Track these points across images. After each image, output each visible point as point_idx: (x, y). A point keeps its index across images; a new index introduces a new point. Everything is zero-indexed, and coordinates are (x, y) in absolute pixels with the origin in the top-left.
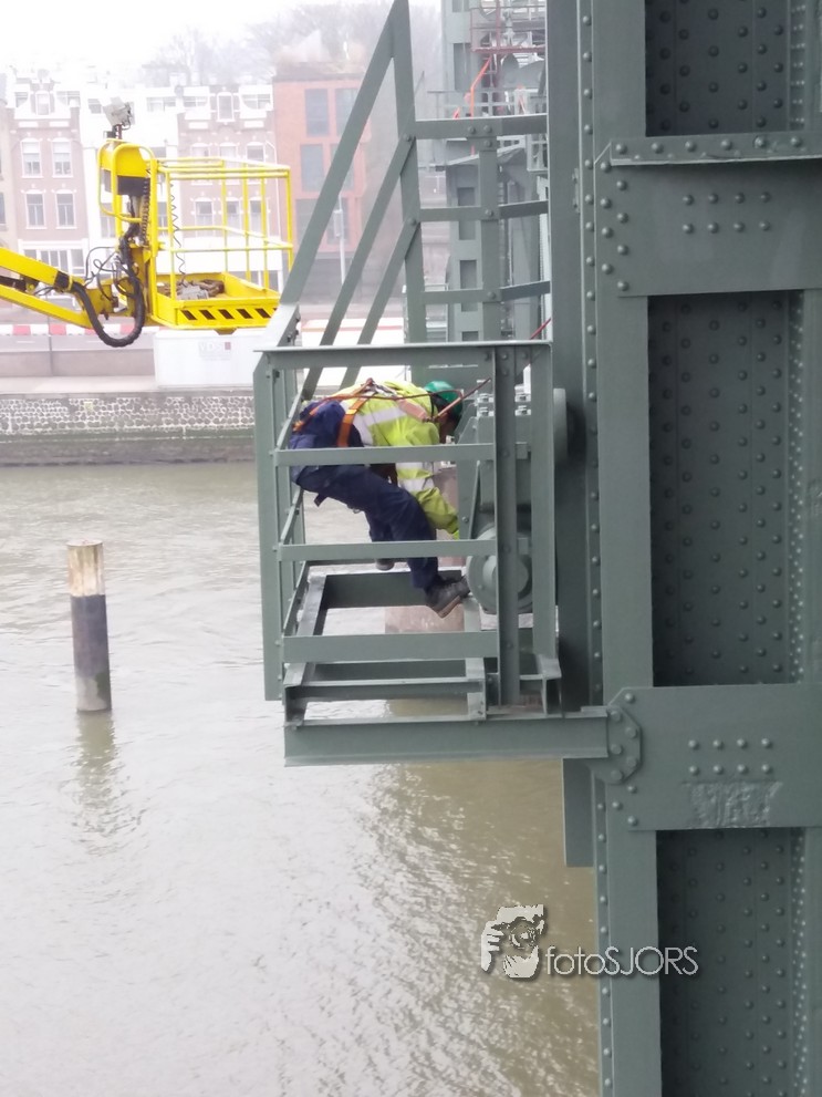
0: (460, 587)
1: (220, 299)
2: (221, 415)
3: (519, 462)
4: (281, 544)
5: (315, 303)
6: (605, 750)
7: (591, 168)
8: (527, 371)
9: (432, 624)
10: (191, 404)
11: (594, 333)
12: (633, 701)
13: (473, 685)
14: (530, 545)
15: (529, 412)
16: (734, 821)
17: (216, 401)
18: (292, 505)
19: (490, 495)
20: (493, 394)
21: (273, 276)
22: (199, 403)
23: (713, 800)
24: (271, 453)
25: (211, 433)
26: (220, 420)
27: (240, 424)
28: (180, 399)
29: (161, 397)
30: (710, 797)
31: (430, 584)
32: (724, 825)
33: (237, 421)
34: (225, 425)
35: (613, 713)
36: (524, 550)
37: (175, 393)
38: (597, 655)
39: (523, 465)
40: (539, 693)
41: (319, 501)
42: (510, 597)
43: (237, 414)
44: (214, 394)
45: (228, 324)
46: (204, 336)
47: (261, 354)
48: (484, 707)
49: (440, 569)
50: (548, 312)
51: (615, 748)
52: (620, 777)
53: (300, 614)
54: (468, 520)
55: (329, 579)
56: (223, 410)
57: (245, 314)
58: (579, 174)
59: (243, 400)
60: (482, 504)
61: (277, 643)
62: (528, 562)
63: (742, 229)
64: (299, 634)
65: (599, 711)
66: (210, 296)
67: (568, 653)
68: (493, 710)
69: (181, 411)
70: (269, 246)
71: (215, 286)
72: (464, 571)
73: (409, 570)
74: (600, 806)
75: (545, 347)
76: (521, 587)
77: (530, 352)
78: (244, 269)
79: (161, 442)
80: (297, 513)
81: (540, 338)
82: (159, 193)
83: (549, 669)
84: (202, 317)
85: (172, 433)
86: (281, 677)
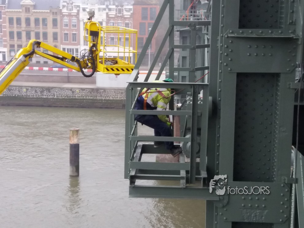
0: (180, 150)
2: (114, 96)
3: (198, 116)
4: (131, 136)
6: (218, 198)
7: (223, 36)
10: (105, 92)
11: (221, 81)
13: (182, 178)
14: (200, 140)
15: (202, 103)
16: (254, 220)
17: (112, 92)
18: (134, 125)
19: (190, 125)
20: (192, 97)
22: (108, 92)
23: (248, 214)
24: (130, 110)
25: (111, 100)
27: (119, 98)
28: (102, 91)
29: (98, 90)
31: (171, 148)
32: (251, 221)
34: (115, 98)
36: (199, 141)
37: (101, 89)
38: (217, 171)
39: (200, 117)
42: (194, 153)
43: (118, 96)
44: (112, 90)
45: (118, 72)
47: (128, 83)
48: (185, 184)
49: (174, 144)
51: (221, 198)
52: (222, 206)
53: (135, 155)
54: (183, 132)
55: (143, 145)
56: (114, 94)
57: (123, 70)
58: (219, 38)
59: (120, 92)
60: (187, 127)
61: (128, 163)
62: (199, 144)
63: (264, 55)
64: (134, 161)
67: (209, 170)
68: (188, 185)
69: (103, 94)
71: (115, 62)
72: (181, 145)
74: (216, 214)
75: (207, 85)
76: (197, 151)
77: (203, 86)
79: (97, 102)
80: (136, 127)
83: (204, 174)
84: (111, 70)
85: (100, 100)
86: (129, 172)
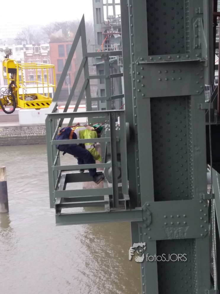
0: (102, 176)
1: (36, 101)
2: (37, 132)
3: (117, 142)
4: (54, 166)
5: (62, 101)
6: (142, 219)
7: (134, 64)
8: (119, 118)
9: (95, 186)
10: (29, 129)
11: (136, 108)
12: (149, 205)
13: (106, 203)
14: (121, 164)
15: (119, 129)
16: (177, 237)
17: (36, 128)
18: (56, 155)
19: (110, 151)
20: (110, 125)
21: (50, 94)
22: (31, 129)
23: (171, 232)
24: (50, 141)
25: (35, 137)
26: (37, 133)
27: (42, 134)
28: (26, 128)
29: (21, 127)
30: (170, 231)
31: (94, 176)
32: (174, 238)
33: (42, 133)
34: (38, 134)
35: (144, 209)
36: (119, 166)
37: (25, 126)
38: (139, 193)
39: (118, 143)
40: (124, 204)
41: (64, 154)
42: (116, 178)
43: (42, 132)
44: (35, 126)
45: (38, 107)
46: (32, 110)
47: (47, 115)
48: (109, 208)
49: (97, 171)
50: (124, 102)
51: (144, 218)
52: (146, 226)
53: (59, 184)
54: (104, 158)
55: (67, 175)
56: (38, 130)
57: (43, 104)
58: (131, 66)
59: (43, 128)
60: (107, 153)
61: (53, 192)
62: (120, 169)
63: (174, 79)
64: (59, 190)
65: (140, 209)
66: (34, 100)
67: (131, 193)
68: (112, 209)
69: (27, 131)
70: (49, 86)
71: (35, 97)
72: (103, 172)
73: (88, 172)
74: (141, 234)
75: (123, 111)
76: (119, 175)
77: (119, 113)
78: (42, 93)
79: (21, 139)
80: (58, 157)
81: (122, 109)
82: (19, 73)
83: (127, 197)
84: (31, 105)
85: (24, 137)
86: (54, 202)
